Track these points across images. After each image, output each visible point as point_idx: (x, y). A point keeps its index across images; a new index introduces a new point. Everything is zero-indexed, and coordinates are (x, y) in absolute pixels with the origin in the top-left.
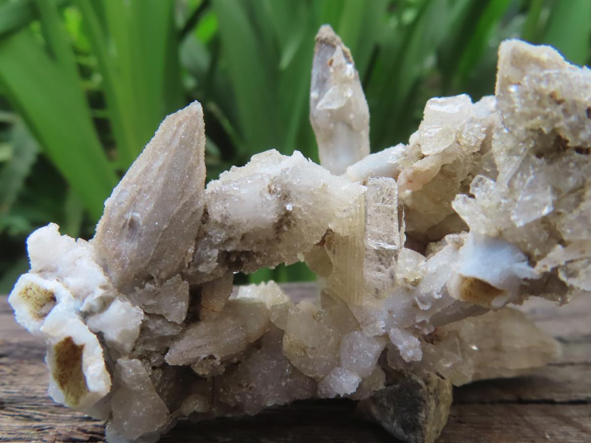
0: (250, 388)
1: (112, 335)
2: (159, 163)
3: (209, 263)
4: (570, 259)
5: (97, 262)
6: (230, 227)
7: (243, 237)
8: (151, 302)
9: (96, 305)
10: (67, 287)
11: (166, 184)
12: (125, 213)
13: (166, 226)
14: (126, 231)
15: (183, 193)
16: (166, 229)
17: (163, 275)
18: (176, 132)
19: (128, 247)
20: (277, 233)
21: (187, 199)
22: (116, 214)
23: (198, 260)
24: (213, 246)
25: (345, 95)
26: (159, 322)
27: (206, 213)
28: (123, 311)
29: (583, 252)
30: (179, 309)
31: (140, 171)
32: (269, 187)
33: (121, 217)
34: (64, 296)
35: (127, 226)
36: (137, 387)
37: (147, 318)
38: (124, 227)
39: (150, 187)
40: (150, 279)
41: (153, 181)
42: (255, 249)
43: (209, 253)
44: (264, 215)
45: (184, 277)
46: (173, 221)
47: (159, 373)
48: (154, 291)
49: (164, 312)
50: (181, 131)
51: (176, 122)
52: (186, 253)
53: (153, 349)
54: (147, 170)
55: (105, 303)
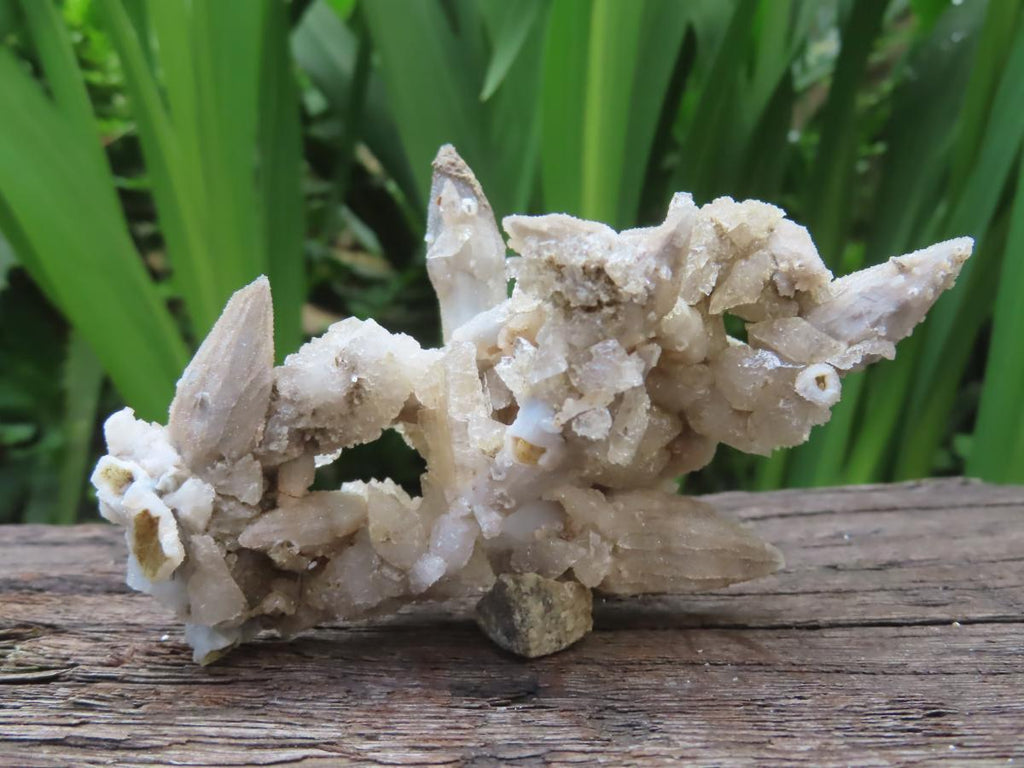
0: (338, 585)
1: (185, 511)
2: (225, 342)
3: (280, 440)
4: (581, 411)
5: (171, 444)
6: (300, 403)
7: (314, 413)
8: (222, 482)
9: (171, 483)
10: (144, 468)
11: (233, 362)
12: (195, 393)
13: (234, 405)
14: (198, 410)
15: (251, 370)
16: (234, 407)
17: (234, 454)
18: (243, 309)
19: (199, 427)
20: (350, 407)
21: (253, 376)
22: (187, 395)
23: (268, 438)
24: (283, 424)
25: (460, 238)
26: (232, 504)
27: (275, 390)
28: (195, 488)
29: (591, 404)
30: (252, 490)
31: (209, 350)
32: (337, 360)
33: (192, 397)
34: (141, 475)
35: (198, 406)
36: (210, 567)
37: (219, 499)
38: (195, 406)
39: (218, 366)
40: (221, 459)
41: (220, 360)
42: (328, 426)
43: (279, 431)
44: (330, 389)
45: (256, 457)
46: (241, 399)
47: (234, 558)
48: (226, 470)
49: (236, 493)
50: (248, 307)
51: (243, 299)
52: (256, 432)
53: (227, 531)
54: (216, 349)
55: (179, 482)
